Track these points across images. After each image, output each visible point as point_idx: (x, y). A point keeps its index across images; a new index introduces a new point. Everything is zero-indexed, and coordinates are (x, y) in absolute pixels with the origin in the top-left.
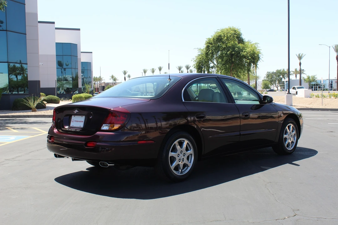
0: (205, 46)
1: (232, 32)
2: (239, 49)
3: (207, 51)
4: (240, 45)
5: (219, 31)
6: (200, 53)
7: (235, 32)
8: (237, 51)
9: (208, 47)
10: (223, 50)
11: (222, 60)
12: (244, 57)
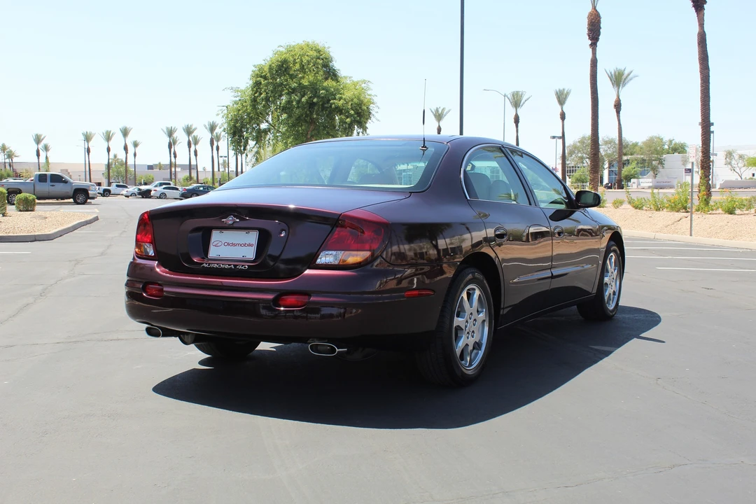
0: (251, 82)
1: (311, 53)
2: (327, 91)
3: (256, 93)
4: (330, 83)
5: (281, 49)
6: (237, 99)
7: (318, 55)
8: (323, 97)
9: (257, 85)
10: (293, 93)
11: (290, 116)
12: (339, 110)
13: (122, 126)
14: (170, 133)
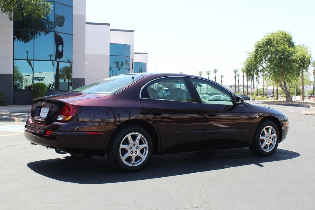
0: (254, 49)
1: (282, 35)
2: (288, 53)
3: (256, 54)
4: (291, 49)
5: (269, 34)
6: (249, 57)
8: (286, 55)
9: (257, 50)
10: (273, 54)
11: (272, 64)
12: (294, 61)
13: (214, 69)
14: (236, 72)
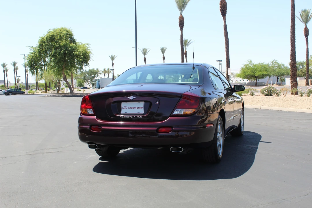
0: (38, 44)
1: (64, 32)
2: (71, 48)
3: (41, 49)
5: (51, 30)
6: (32, 51)
7: (67, 33)
8: (70, 51)
9: (41, 45)
10: (57, 49)
11: (56, 59)
12: (77, 56)
14: (4, 66)
